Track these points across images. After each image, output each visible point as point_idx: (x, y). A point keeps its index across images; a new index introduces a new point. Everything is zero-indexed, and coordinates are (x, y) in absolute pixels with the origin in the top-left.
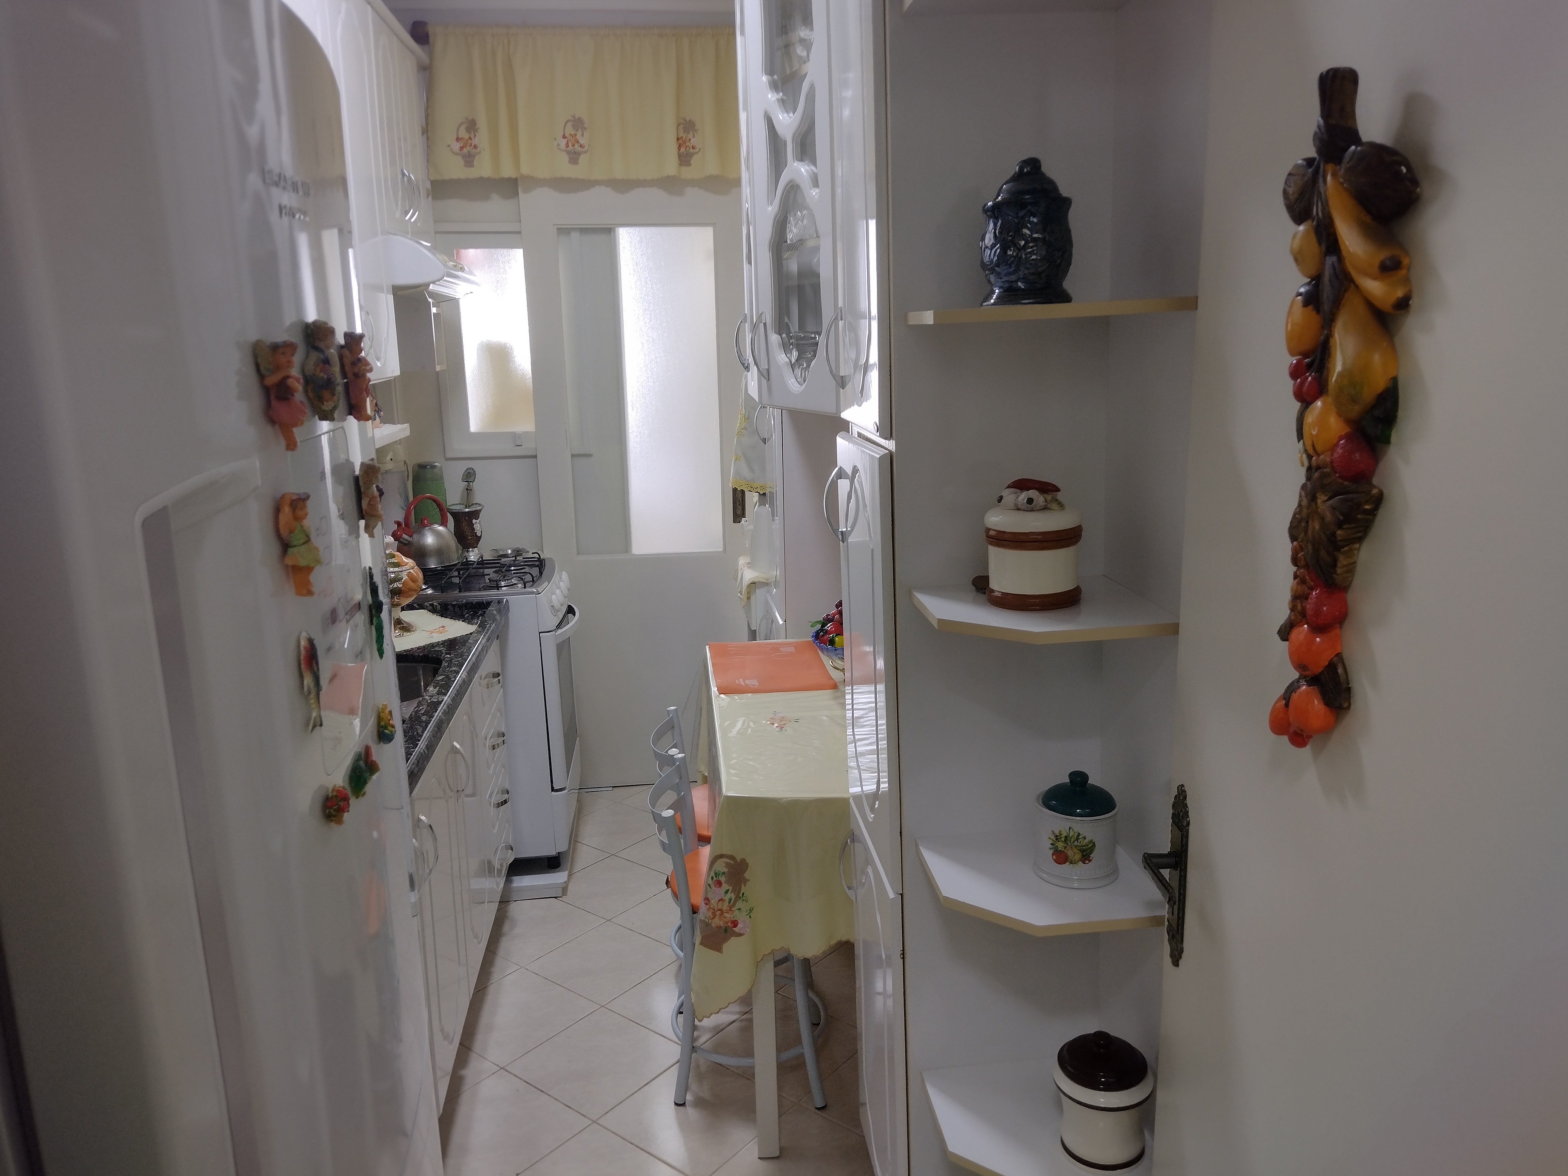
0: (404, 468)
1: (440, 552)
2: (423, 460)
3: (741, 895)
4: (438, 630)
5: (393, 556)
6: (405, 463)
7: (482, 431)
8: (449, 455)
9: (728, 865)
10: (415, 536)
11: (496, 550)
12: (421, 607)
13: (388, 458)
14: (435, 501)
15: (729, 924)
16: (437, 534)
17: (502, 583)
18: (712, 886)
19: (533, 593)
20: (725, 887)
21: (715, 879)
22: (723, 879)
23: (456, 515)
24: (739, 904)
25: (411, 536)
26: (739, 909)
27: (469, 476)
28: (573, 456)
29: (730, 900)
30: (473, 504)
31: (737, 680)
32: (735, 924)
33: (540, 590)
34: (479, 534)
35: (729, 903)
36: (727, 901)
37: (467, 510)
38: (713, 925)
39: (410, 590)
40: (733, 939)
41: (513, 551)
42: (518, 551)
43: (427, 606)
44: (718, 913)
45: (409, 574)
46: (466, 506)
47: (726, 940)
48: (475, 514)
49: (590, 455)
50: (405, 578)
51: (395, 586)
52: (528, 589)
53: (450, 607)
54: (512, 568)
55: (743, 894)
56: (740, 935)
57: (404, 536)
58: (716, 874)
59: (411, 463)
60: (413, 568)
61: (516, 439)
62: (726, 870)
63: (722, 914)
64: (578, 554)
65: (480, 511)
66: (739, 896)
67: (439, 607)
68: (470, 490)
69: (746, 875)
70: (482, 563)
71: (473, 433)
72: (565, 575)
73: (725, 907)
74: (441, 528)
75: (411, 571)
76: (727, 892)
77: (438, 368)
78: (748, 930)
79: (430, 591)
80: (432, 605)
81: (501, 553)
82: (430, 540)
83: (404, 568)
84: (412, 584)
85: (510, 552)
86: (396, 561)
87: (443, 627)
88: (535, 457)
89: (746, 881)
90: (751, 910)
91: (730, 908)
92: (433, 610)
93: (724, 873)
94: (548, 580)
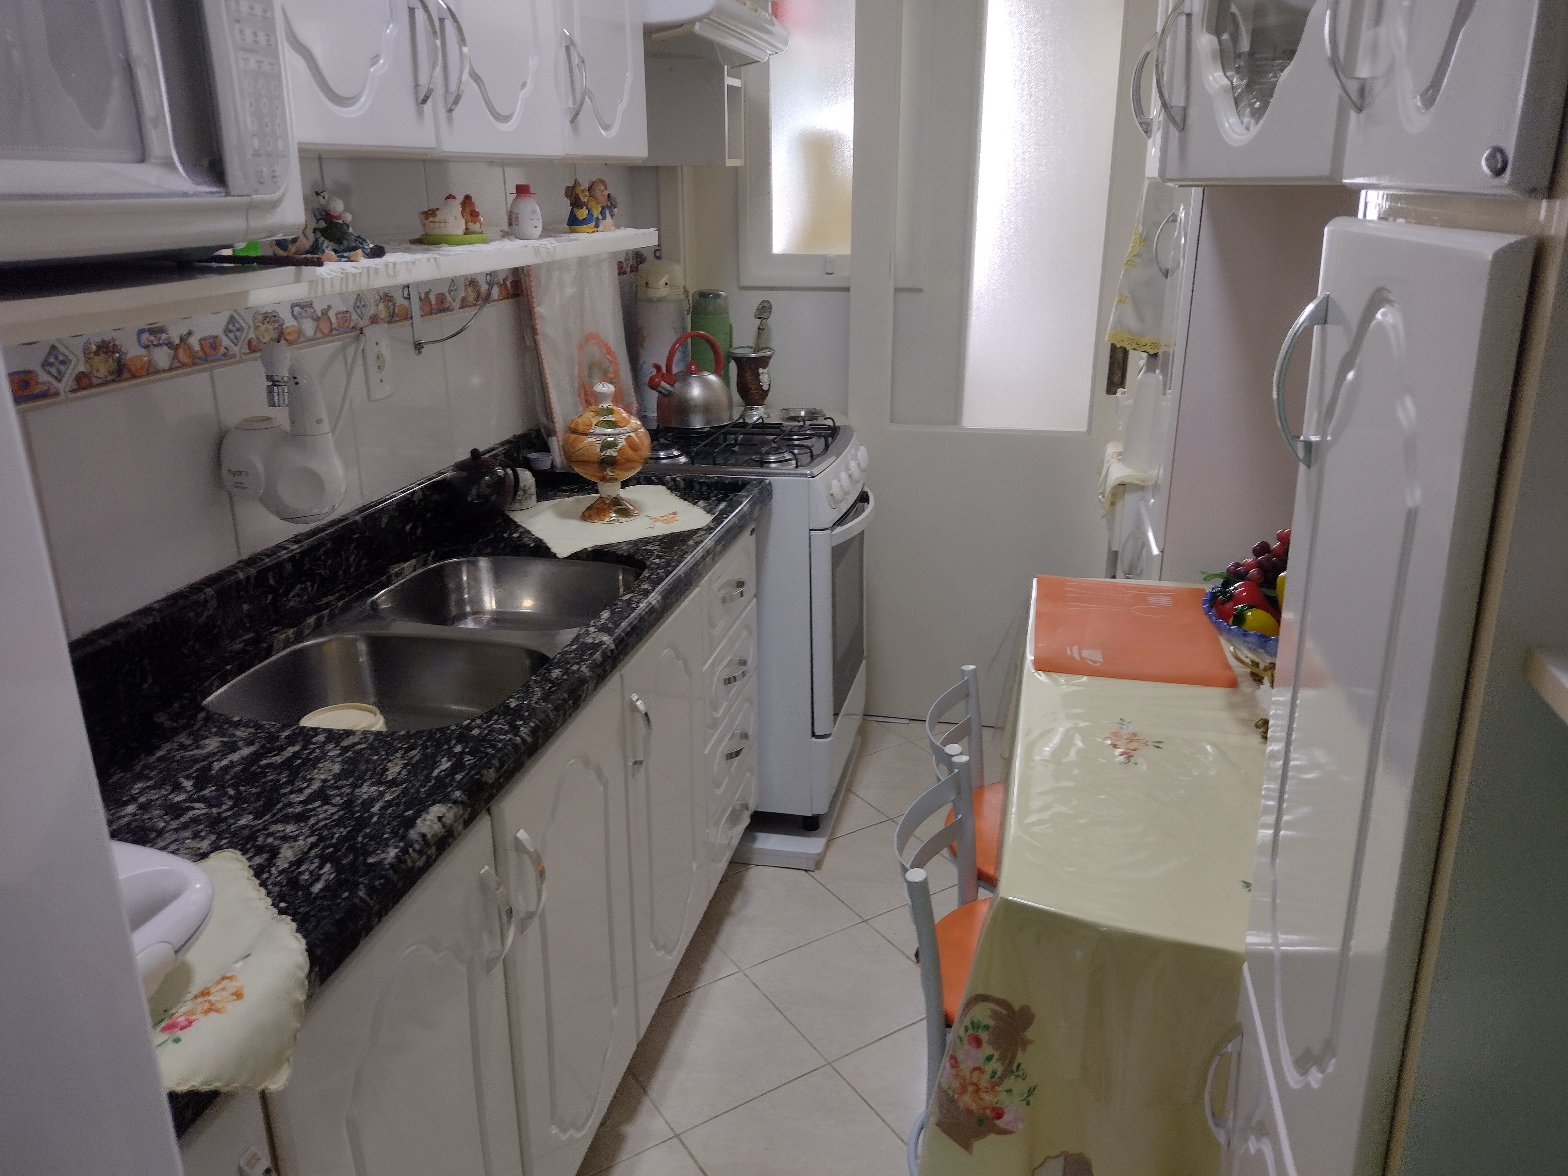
0: (682, 297)
1: (707, 408)
2: (703, 287)
3: (1014, 1068)
4: (665, 518)
5: (610, 412)
6: (685, 290)
7: (788, 253)
8: (744, 282)
9: (995, 1015)
10: (677, 384)
11: (787, 410)
12: (661, 482)
13: (663, 282)
14: (708, 341)
15: (989, 1110)
16: (706, 385)
17: (772, 457)
18: (965, 1041)
19: (805, 475)
20: (987, 1049)
21: (970, 1031)
22: (984, 1036)
23: (740, 361)
24: (1010, 1081)
25: (672, 385)
26: (1009, 1090)
27: (764, 311)
28: (897, 290)
29: (994, 1074)
30: (763, 349)
31: (1068, 649)
32: (999, 1114)
33: (815, 471)
34: (765, 388)
35: (992, 1076)
36: (988, 1073)
37: (753, 355)
38: (961, 1105)
39: (629, 461)
40: (992, 1138)
41: (807, 412)
42: (813, 413)
43: (668, 482)
44: (971, 1089)
45: (628, 439)
46: (755, 350)
47: (979, 1135)
48: (764, 362)
49: (919, 290)
50: (622, 442)
51: (608, 454)
52: (801, 470)
53: (696, 485)
54: (796, 437)
55: (1019, 1065)
56: (1007, 1132)
57: (663, 384)
58: (973, 1023)
59: (692, 290)
60: (635, 431)
61: (827, 264)
62: (991, 1023)
63: (976, 1092)
64: (892, 421)
65: (770, 357)
66: (1011, 1068)
67: (682, 484)
68: (763, 329)
69: (1029, 1034)
70: (763, 427)
71: (777, 255)
72: (862, 452)
73: (985, 1081)
74: (713, 378)
75: (633, 435)
76: (989, 1058)
77: (730, 163)
78: (1020, 1126)
79: (683, 459)
80: (674, 480)
81: (792, 414)
82: (696, 391)
83: (621, 430)
84: (630, 453)
85: (803, 413)
86: (613, 419)
87: (674, 513)
88: (848, 289)
89: (1025, 1043)
90: (1030, 1094)
91: (992, 1088)
92: (674, 488)
93: (987, 1027)
94: (834, 458)
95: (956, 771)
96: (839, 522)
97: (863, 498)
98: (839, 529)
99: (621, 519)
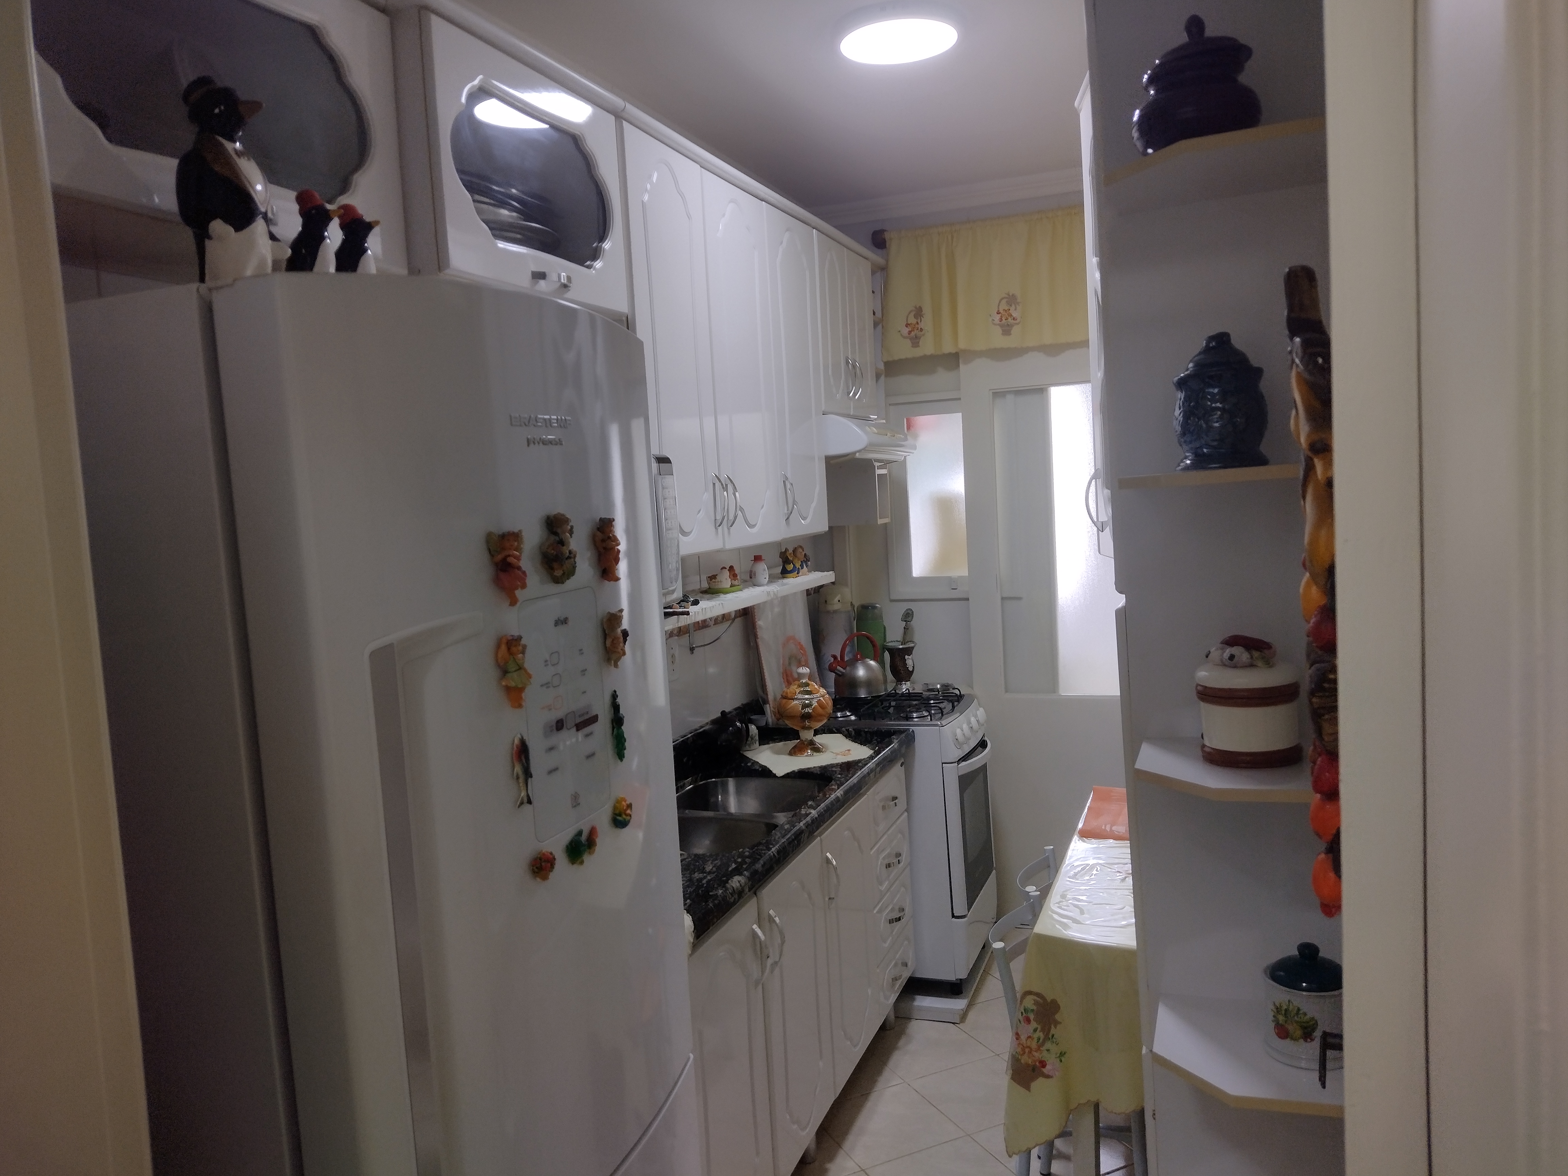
0: (850, 608)
1: (869, 683)
2: (865, 602)
3: (1050, 1036)
4: (843, 753)
5: (807, 685)
6: (852, 604)
7: (925, 575)
8: (893, 598)
9: (1036, 1003)
10: (848, 668)
11: (927, 684)
12: (839, 731)
13: (836, 599)
14: (868, 638)
15: (1037, 1064)
16: (868, 668)
17: (915, 715)
18: (1022, 1022)
19: (936, 725)
20: (1034, 1025)
21: (1024, 1014)
22: (1032, 1016)
23: (892, 651)
24: (1048, 1045)
25: (844, 669)
26: (1048, 1050)
27: (908, 616)
28: (1003, 599)
29: (1039, 1039)
30: (907, 642)
32: (1043, 1064)
33: (944, 722)
34: (911, 669)
35: (1038, 1042)
36: (1036, 1040)
37: (901, 647)
38: (1023, 1061)
39: (821, 715)
40: (1041, 1080)
41: (942, 686)
42: (947, 686)
43: (844, 732)
44: (1027, 1050)
45: (819, 702)
46: (902, 643)
47: (1033, 1079)
48: (909, 651)
49: (1019, 599)
50: (815, 704)
51: (806, 711)
52: (933, 722)
53: (863, 733)
54: (932, 702)
55: (1053, 1036)
56: (1048, 1077)
57: (839, 668)
58: (1025, 1010)
59: (857, 604)
60: (823, 696)
61: (952, 583)
62: (1035, 1008)
63: (1030, 1052)
64: (1006, 692)
65: (913, 648)
66: (1049, 1037)
67: (853, 733)
68: (908, 629)
69: (1058, 1017)
70: (910, 696)
71: (916, 578)
72: (981, 713)
73: (1034, 1045)
74: (872, 663)
75: (821, 699)
76: (1035, 1030)
77: (880, 521)
78: (1057, 1073)
79: (853, 718)
80: (848, 730)
81: (931, 687)
82: (861, 672)
83: (815, 696)
84: (820, 710)
85: (939, 686)
86: (809, 689)
87: (849, 750)
88: (968, 599)
89: (1057, 1023)
90: (1062, 1054)
91: (1038, 1049)
92: (848, 736)
93: (1032, 1010)
94: (958, 714)
95: (1032, 900)
96: (965, 758)
97: (983, 744)
98: (964, 763)
99: (815, 754)
